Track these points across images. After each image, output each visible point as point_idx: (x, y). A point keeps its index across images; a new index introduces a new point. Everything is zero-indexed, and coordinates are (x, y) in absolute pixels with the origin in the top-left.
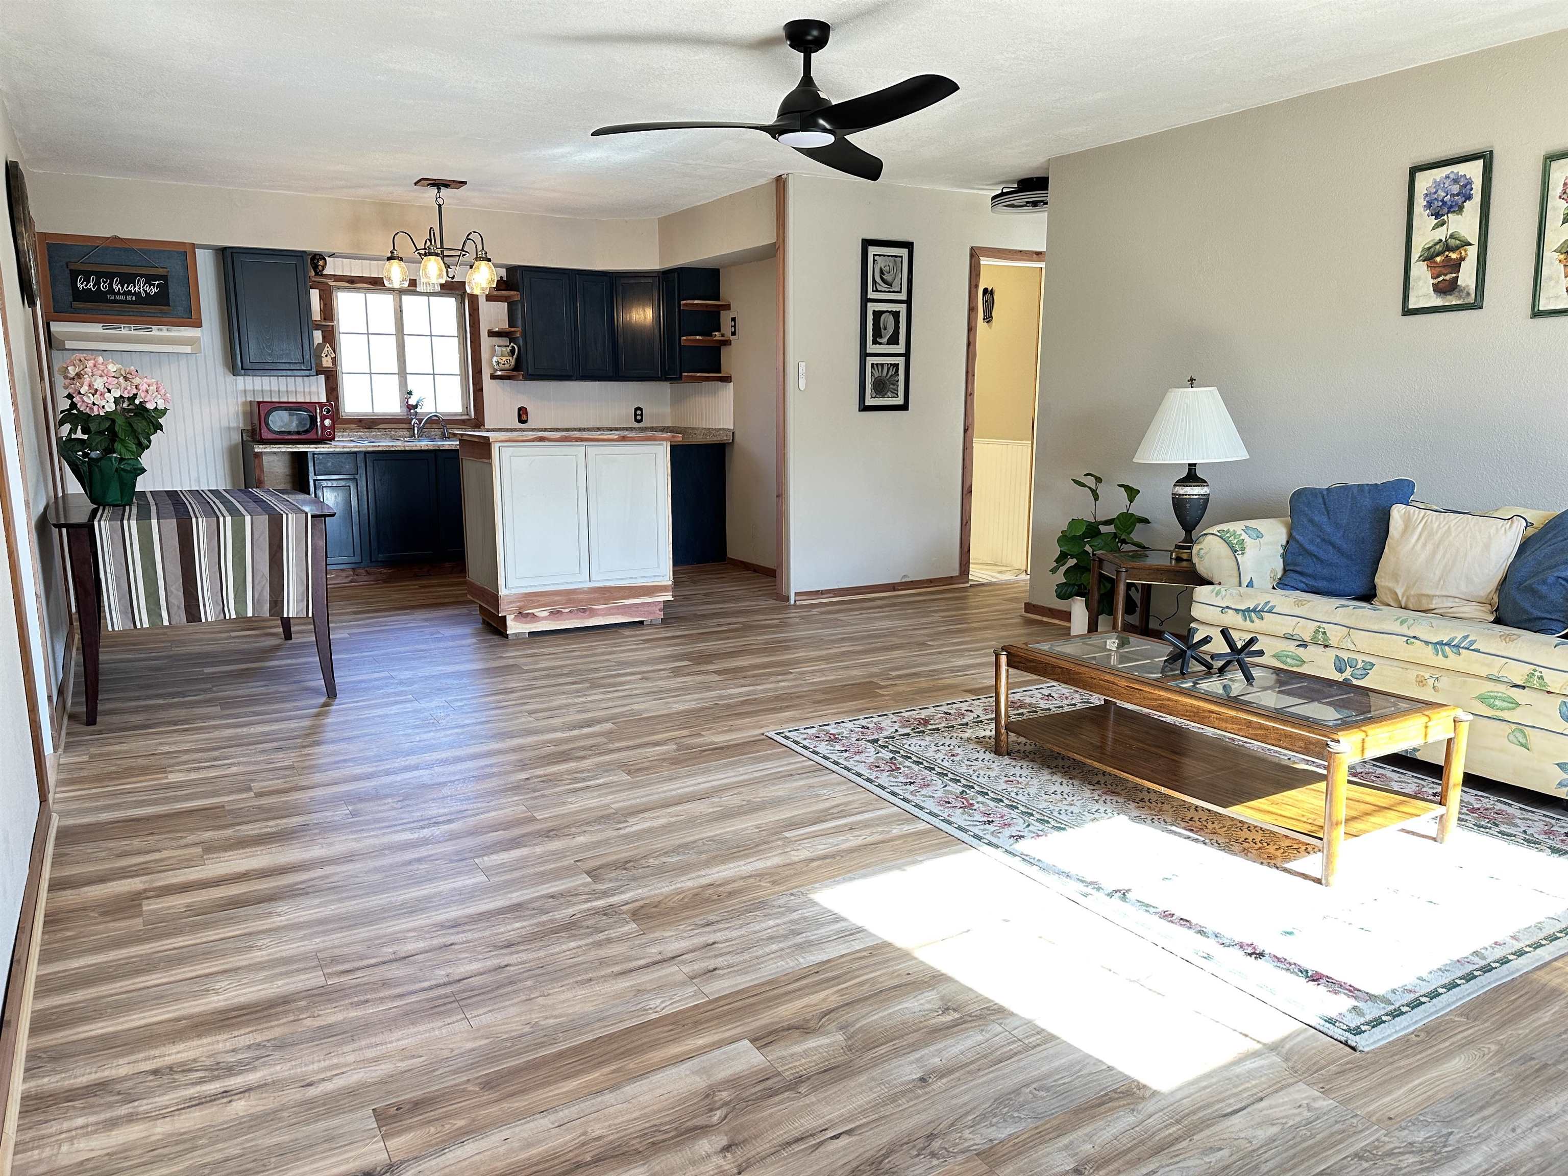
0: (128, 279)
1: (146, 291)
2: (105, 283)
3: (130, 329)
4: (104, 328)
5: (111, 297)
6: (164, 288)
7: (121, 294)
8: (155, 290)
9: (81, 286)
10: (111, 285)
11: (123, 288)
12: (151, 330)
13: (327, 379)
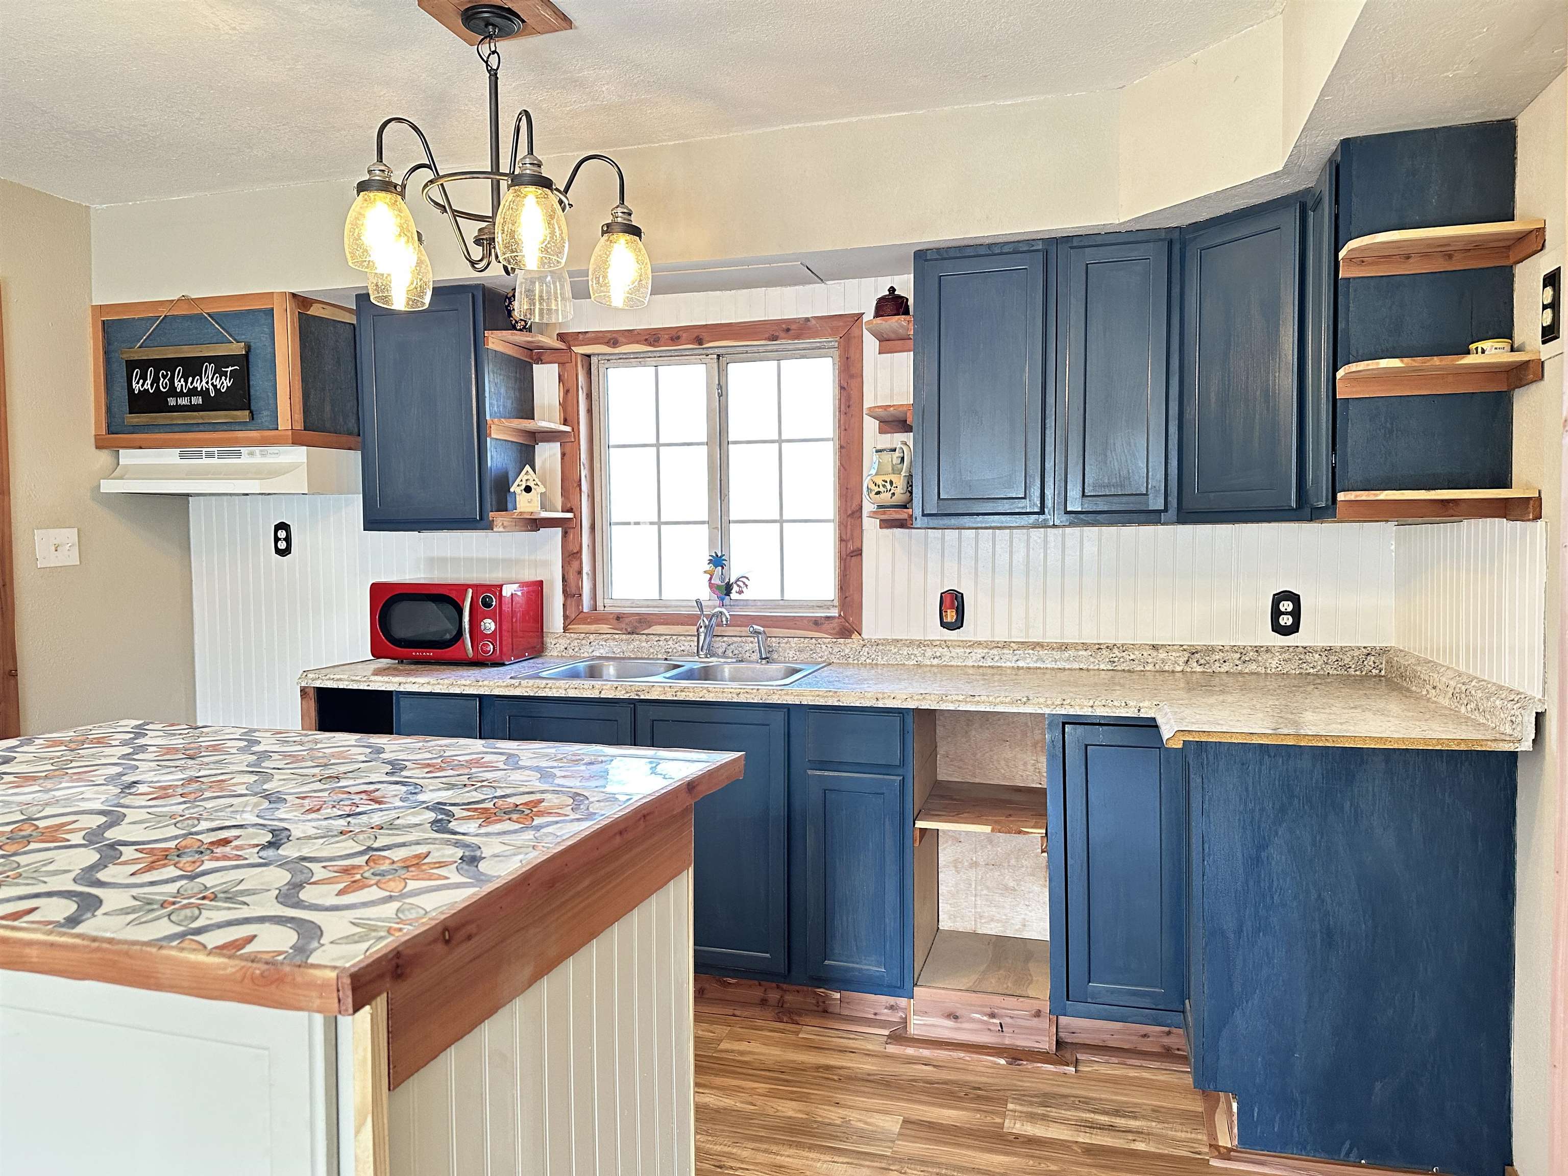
0: (193, 367)
1: (215, 386)
2: (164, 377)
3: (210, 455)
4: (182, 456)
5: (172, 402)
6: (242, 379)
7: (185, 395)
8: (227, 383)
9: (137, 387)
10: (172, 380)
11: (186, 382)
12: (239, 454)
13: (565, 534)
